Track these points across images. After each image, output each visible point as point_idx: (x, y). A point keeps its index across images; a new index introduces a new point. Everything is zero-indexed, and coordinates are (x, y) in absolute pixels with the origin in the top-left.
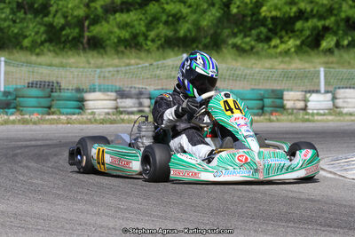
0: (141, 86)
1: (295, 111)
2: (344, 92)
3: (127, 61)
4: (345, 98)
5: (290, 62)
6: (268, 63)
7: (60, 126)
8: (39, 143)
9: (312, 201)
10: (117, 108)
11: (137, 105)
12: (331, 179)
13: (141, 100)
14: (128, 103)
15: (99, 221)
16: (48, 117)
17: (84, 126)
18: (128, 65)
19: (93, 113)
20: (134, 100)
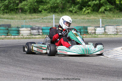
1: (91, 34)
2: (108, 27)
4: (109, 29)
5: (90, 16)
6: (82, 17)
7: (11, 40)
8: (4, 46)
9: (96, 66)
10: (31, 33)
13: (39, 30)
14: (35, 32)
15: (24, 73)
16: (7, 37)
17: (20, 40)
18: (35, 18)
19: (22, 35)
20: (36, 31)
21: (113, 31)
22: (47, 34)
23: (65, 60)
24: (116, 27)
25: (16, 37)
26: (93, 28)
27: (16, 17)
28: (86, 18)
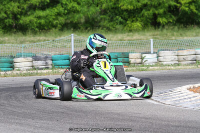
0: (46, 53)
1: (136, 64)
2: (164, 53)
3: (38, 38)
4: (165, 56)
5: (132, 36)
6: (120, 36)
9: (146, 118)
10: (33, 66)
11: (44, 64)
12: (157, 105)
13: (47, 61)
14: (39, 63)
17: (14, 78)
18: (39, 41)
19: (19, 70)
20: (43, 61)
21: (172, 59)
22: (60, 67)
23: (93, 110)
24: (177, 51)
25: (9, 72)
26: (138, 55)
27: (8, 40)
28: (125, 39)
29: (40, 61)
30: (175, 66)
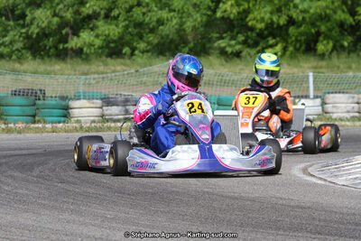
0: (126, 94)
2: (334, 97)
3: (113, 68)
4: (335, 103)
7: (45, 135)
9: (302, 208)
10: (102, 116)
11: (123, 113)
12: (321, 185)
13: (127, 107)
14: (114, 111)
15: (85, 231)
16: (32, 125)
18: (114, 71)
19: (78, 121)
20: (120, 108)
21: (349, 109)
24: (356, 95)
25: (60, 125)
27: (61, 70)
29: (115, 107)
30: (353, 121)
